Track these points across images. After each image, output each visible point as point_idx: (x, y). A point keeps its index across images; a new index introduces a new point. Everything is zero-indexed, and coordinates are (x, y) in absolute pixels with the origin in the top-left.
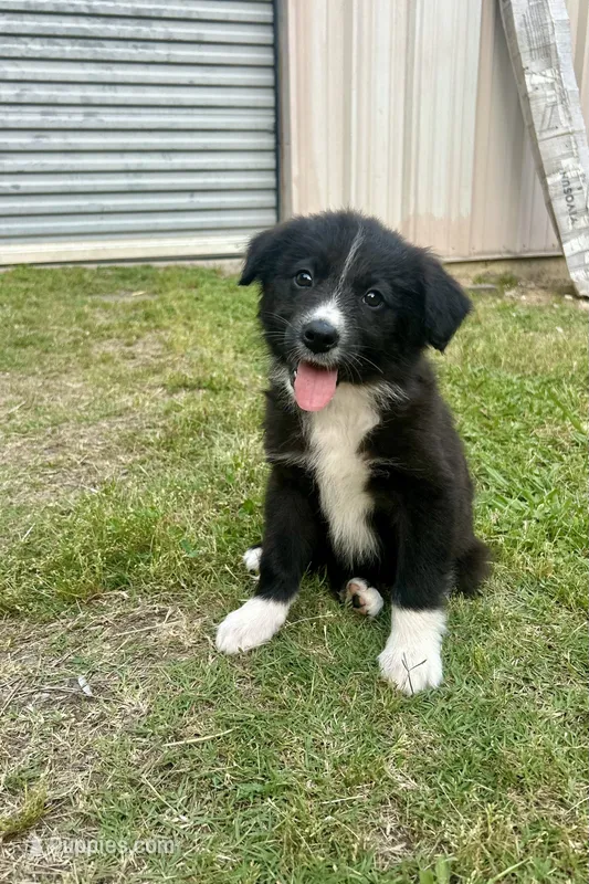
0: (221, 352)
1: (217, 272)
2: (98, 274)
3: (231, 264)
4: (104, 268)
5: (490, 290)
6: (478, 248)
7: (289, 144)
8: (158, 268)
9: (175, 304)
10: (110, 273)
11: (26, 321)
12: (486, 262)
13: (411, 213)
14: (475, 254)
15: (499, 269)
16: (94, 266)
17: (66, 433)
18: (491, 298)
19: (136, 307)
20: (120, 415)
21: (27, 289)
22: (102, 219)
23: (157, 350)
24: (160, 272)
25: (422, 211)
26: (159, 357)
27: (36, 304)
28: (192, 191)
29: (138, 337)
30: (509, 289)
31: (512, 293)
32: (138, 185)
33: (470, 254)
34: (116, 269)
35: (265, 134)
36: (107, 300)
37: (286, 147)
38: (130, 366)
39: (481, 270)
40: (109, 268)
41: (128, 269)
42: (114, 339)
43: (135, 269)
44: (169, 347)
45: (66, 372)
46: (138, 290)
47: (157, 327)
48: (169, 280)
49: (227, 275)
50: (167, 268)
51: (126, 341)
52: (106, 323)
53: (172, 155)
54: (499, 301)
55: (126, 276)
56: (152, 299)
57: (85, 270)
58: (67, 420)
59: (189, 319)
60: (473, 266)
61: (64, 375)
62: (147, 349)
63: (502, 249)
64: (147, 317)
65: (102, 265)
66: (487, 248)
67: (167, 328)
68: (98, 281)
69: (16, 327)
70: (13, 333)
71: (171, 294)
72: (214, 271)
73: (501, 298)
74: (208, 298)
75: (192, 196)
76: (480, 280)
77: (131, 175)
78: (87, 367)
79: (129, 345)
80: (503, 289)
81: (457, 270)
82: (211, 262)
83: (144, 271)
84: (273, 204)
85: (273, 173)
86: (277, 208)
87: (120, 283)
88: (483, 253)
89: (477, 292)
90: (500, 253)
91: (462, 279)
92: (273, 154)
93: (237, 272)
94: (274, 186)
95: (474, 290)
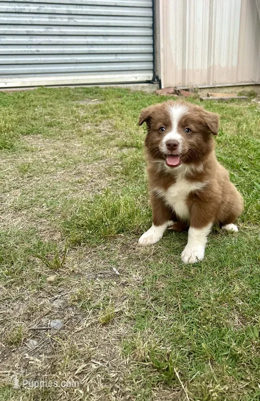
1: (128, 90)
2: (75, 90)
3: (134, 86)
4: (78, 88)
5: (245, 99)
6: (240, 80)
7: (159, 33)
8: (103, 88)
9: (114, 106)
10: (81, 90)
11: (49, 114)
12: (243, 86)
13: (212, 64)
14: (239, 83)
15: (249, 89)
16: (73, 87)
17: (81, 167)
18: (245, 103)
19: (96, 107)
20: (102, 159)
21: (46, 99)
22: (76, 66)
23: (110, 128)
24: (104, 90)
25: (216, 64)
26: (111, 132)
27: (51, 106)
28: (116, 54)
29: (100, 122)
30: (253, 98)
31: (254, 100)
32: (92, 51)
33: (237, 83)
34: (84, 88)
35: (148, 29)
36: (81, 103)
37: (158, 35)
38: (99, 136)
39: (241, 90)
40: (81, 88)
41: (89, 88)
42: (89, 123)
43: (92, 88)
44: (115, 127)
45: (73, 139)
46: (94, 99)
47: (108, 117)
48: (107, 94)
49: (132, 91)
50: (106, 88)
51: (95, 124)
52: (85, 115)
53: (107, 37)
54: (249, 104)
55: (88, 91)
56: (102, 103)
57: (70, 89)
58: (80, 162)
59: (121, 113)
60: (237, 88)
61: (72, 140)
62: (104, 127)
63: (250, 81)
64: (103, 112)
65: (77, 86)
66: (244, 80)
67: (112, 118)
68: (76, 94)
69: (46, 117)
70: (45, 120)
71: (110, 102)
72: (127, 89)
73: (250, 102)
74: (127, 103)
75: (116, 56)
76: (241, 94)
77: (89, 46)
78: (82, 136)
79: (96, 126)
80: (250, 98)
81: (231, 90)
82: (125, 85)
83: (96, 90)
84: (152, 59)
85: (152, 46)
86: (154, 61)
87: (86, 95)
88: (242, 82)
89: (240, 100)
90: (249, 82)
91: (233, 94)
92: (152, 37)
93: (137, 89)
94: (152, 52)
95: (238, 99)
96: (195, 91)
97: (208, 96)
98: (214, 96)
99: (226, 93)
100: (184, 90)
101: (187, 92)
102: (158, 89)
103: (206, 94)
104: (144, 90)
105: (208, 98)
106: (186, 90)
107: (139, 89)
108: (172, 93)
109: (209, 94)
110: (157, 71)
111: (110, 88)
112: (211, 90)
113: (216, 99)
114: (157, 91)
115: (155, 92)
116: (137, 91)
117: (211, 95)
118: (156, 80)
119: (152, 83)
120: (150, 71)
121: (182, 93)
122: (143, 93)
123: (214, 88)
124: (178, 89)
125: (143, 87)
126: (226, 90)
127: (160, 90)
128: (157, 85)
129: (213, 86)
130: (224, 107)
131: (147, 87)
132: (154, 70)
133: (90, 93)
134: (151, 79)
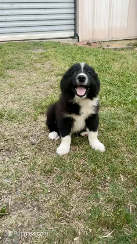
0: (65, 67)
1: (59, 43)
2: (29, 43)
3: (63, 40)
4: (30, 42)
5: (130, 48)
7: (78, 6)
8: (44, 42)
9: (52, 53)
10: (31, 43)
11: (17, 58)
12: (130, 40)
13: (111, 25)
14: (127, 37)
15: (134, 42)
16: (27, 41)
18: (130, 50)
19: (41, 54)
20: (47, 81)
21: (13, 49)
22: (29, 28)
23: (50, 66)
24: (45, 43)
25: (114, 25)
26: (51, 68)
27: (17, 53)
28: (52, 20)
29: (45, 62)
30: (136, 48)
34: (33, 42)
35: (72, 3)
36: (33, 52)
37: (77, 7)
38: (45, 70)
39: (129, 42)
40: (31, 42)
41: (36, 42)
42: (39, 63)
43: (38, 42)
44: (53, 65)
45: (32, 71)
46: (40, 49)
47: (49, 60)
48: (47, 46)
49: (62, 43)
50: (46, 42)
51: (42, 63)
52: (36, 58)
53: (47, 9)
54: (132, 51)
55: (36, 44)
56: (45, 51)
57: (25, 42)
58: (37, 82)
59: (56, 58)
60: (127, 41)
61: (31, 72)
62: (47, 65)
64: (46, 57)
66: (131, 36)
67: (51, 60)
68: (29, 46)
69: (15, 60)
70: (15, 62)
71: (49, 50)
72: (58, 42)
73: (133, 50)
74: (59, 51)
76: (128, 45)
78: (36, 70)
79: (43, 64)
80: (134, 48)
81: (122, 42)
82: (58, 40)
83: (40, 43)
84: (74, 23)
85: (74, 14)
86: (75, 24)
87: (35, 46)
88: (129, 37)
89: (127, 49)
90: (134, 37)
91: (124, 45)
92: (74, 9)
93: (65, 42)
94: (74, 18)
95: (126, 48)
96: (100, 43)
97: (108, 46)
98: (112, 46)
99: (119, 44)
100: (93, 42)
101: (95, 44)
102: (77, 42)
103: (107, 45)
104: (69, 43)
105: (108, 47)
106: (95, 42)
107: (66, 42)
108: (86, 45)
109: (109, 45)
110: (77, 30)
111: (49, 42)
112: (110, 42)
113: (112, 49)
114: (76, 43)
115: (76, 44)
116: (65, 43)
117: (110, 46)
118: (76, 36)
119: (74, 38)
120: (72, 31)
121: (92, 44)
122: (68, 45)
123: (112, 41)
124: (90, 42)
125: (68, 41)
126: (119, 42)
127: (79, 43)
128: (77, 40)
129: (111, 40)
130: (116, 53)
131: (71, 40)
132: (75, 30)
133: (37, 45)
134: (73, 36)
